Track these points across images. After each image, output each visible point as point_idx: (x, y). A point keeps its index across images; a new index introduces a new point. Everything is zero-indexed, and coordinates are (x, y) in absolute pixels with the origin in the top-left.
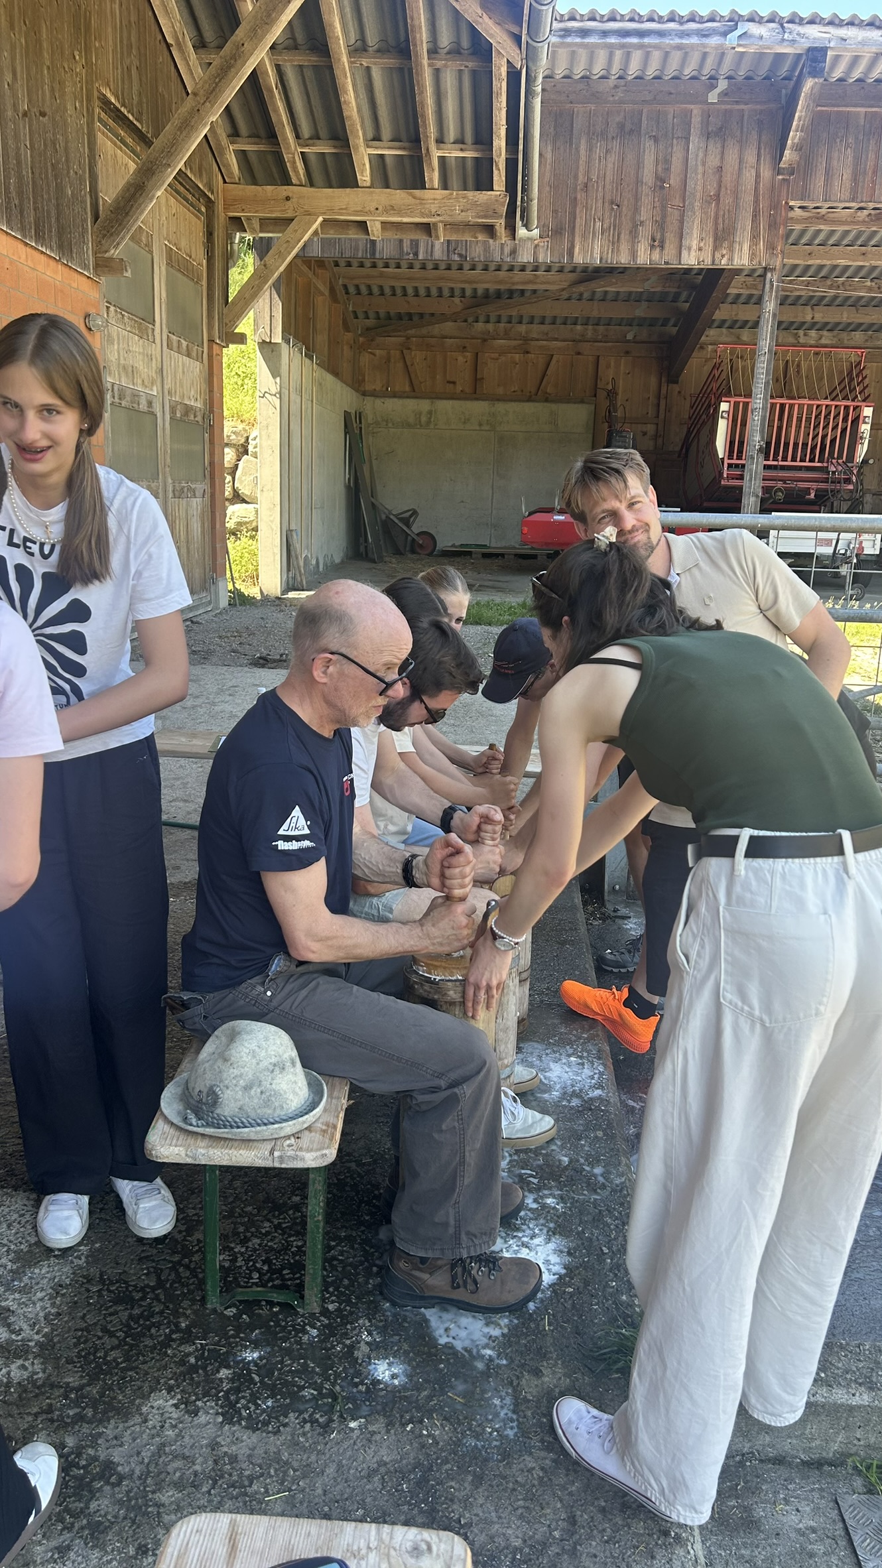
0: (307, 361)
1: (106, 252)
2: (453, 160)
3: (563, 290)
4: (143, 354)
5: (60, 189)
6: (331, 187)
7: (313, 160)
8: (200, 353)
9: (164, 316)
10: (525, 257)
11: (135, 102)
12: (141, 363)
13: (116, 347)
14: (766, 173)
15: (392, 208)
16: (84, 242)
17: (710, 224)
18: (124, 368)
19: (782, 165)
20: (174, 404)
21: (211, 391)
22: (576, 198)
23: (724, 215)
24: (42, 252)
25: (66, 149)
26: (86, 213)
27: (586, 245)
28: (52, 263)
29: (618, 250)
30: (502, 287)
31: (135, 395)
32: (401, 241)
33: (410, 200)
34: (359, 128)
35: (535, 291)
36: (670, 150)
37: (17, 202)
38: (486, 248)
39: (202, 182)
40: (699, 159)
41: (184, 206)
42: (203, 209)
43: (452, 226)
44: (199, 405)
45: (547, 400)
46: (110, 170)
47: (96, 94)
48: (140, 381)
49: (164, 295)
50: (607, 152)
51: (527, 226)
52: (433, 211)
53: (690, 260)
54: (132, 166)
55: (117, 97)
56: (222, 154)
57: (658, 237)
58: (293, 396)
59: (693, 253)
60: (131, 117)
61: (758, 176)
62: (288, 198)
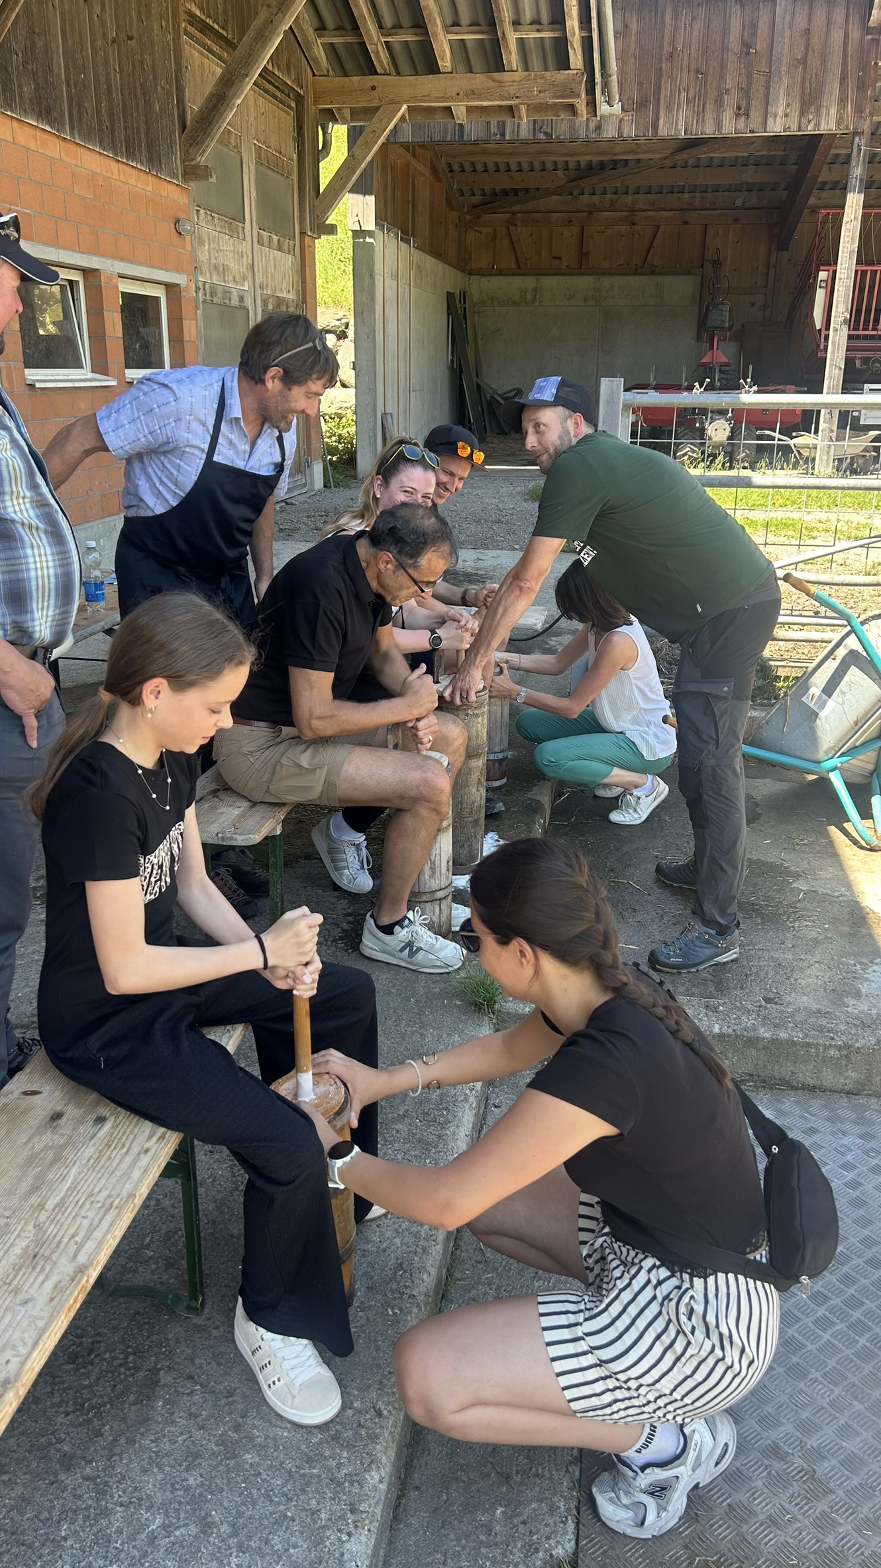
0: (404, 246)
1: (193, 160)
2: (532, 41)
3: (665, 158)
4: (234, 251)
5: (148, 105)
6: (417, 74)
7: (397, 48)
8: (292, 245)
9: (254, 214)
10: (610, 132)
11: (220, 11)
12: (232, 261)
13: (207, 248)
14: (855, 34)
15: (473, 92)
16: (172, 153)
17: (797, 89)
18: (215, 267)
19: (871, 24)
20: (266, 297)
21: (304, 282)
22: (661, 69)
23: (811, 80)
24: (133, 167)
25: (153, 67)
26: (174, 125)
27: (671, 117)
28: (143, 176)
29: (703, 120)
30: (605, 158)
31: (227, 292)
32: (488, 123)
33: (491, 84)
34: (436, 16)
35: (639, 161)
36: (756, 14)
37: (108, 124)
38: (572, 127)
39: (290, 78)
40: (786, 23)
41: (274, 104)
42: (293, 104)
43: (533, 108)
44: (291, 296)
45: (653, 273)
46: (198, 80)
47: (182, 8)
48: (231, 278)
49: (254, 194)
50: (692, 19)
51: (609, 103)
52: (512, 93)
53: (776, 127)
54: (219, 71)
55: (202, 10)
56: (310, 48)
57: (744, 104)
58: (388, 282)
59: (779, 120)
60: (216, 27)
61: (846, 36)
62: (373, 88)
